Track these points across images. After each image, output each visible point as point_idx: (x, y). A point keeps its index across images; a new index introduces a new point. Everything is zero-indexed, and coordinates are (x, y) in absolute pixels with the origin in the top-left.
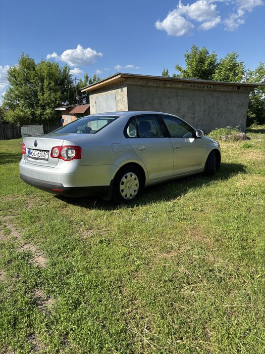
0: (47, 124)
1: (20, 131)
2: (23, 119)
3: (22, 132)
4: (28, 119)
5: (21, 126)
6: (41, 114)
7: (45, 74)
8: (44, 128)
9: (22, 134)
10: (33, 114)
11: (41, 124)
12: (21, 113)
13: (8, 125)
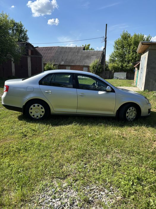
0: (129, 72)
1: (113, 75)
2: (116, 68)
3: (114, 76)
4: (119, 68)
5: (115, 72)
6: (126, 66)
7: (132, 42)
8: (127, 74)
9: (114, 77)
10: (122, 66)
11: (125, 72)
12: (116, 65)
13: (108, 72)
